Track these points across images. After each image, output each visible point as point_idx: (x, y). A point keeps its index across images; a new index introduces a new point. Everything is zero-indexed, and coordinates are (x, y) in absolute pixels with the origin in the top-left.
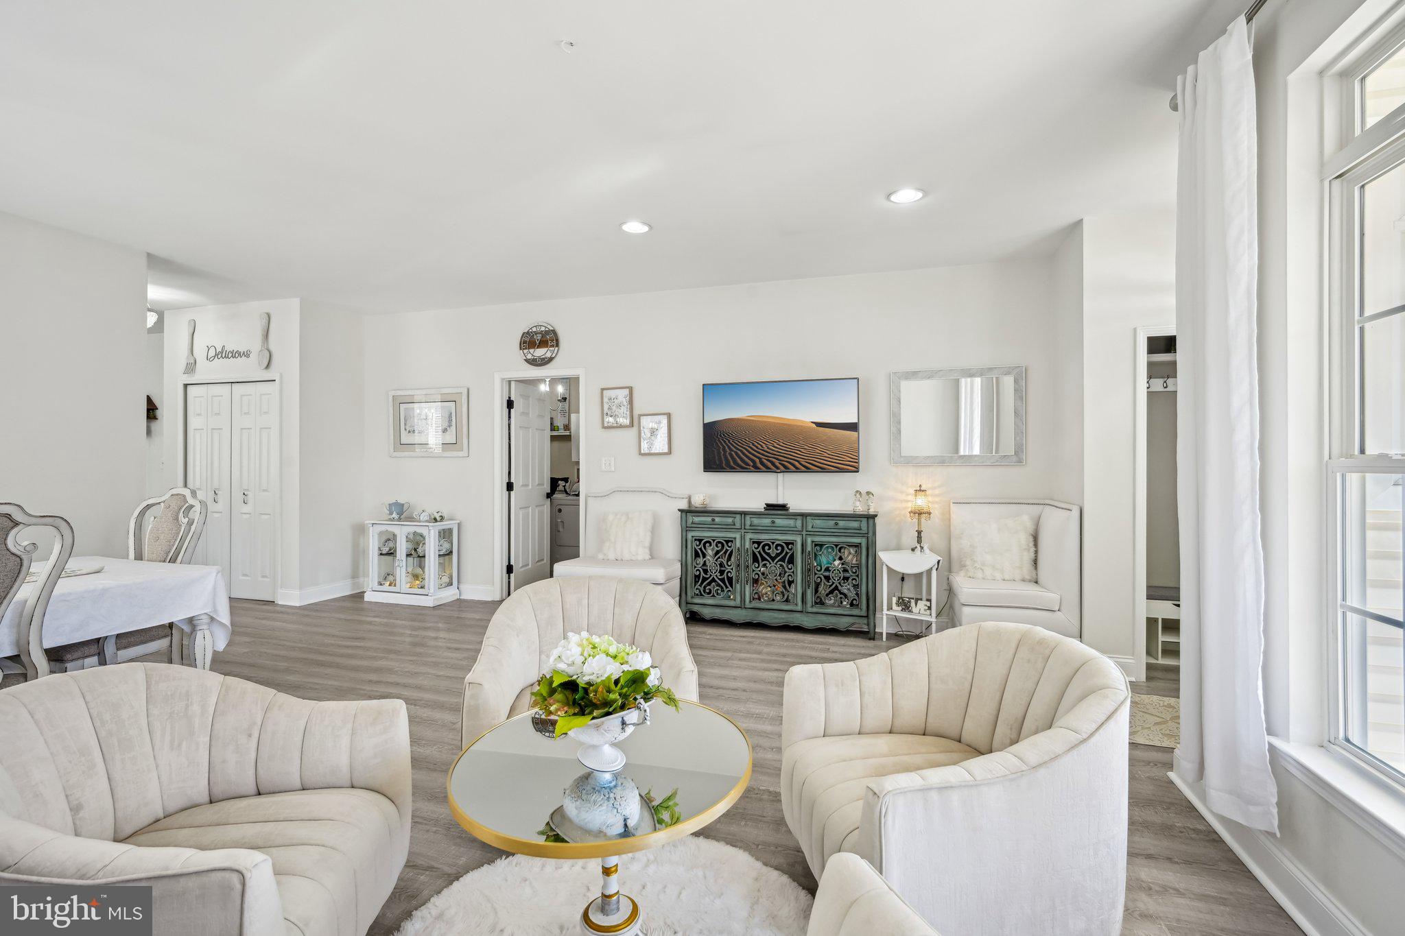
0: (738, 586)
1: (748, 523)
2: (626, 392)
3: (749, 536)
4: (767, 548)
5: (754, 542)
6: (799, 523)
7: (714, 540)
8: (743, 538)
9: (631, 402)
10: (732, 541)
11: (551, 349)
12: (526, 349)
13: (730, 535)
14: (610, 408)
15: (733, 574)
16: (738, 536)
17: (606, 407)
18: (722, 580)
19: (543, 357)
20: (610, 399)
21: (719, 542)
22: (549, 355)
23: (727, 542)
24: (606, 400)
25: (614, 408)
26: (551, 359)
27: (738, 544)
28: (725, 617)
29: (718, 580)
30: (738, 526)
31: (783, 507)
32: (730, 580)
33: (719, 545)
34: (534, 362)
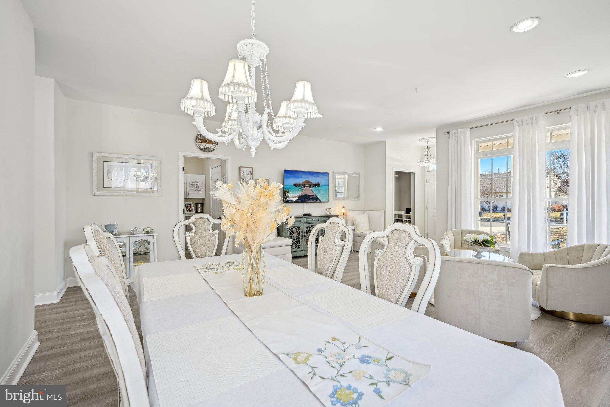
0: (302, 243)
1: (305, 220)
2: (251, 169)
3: (305, 225)
4: (310, 228)
5: (307, 227)
6: (319, 219)
7: (294, 228)
8: (304, 226)
9: (252, 174)
10: (300, 227)
11: (214, 145)
12: (200, 142)
13: (299, 225)
14: (243, 176)
15: (300, 239)
16: (302, 225)
17: (242, 175)
18: (297, 242)
19: (210, 148)
20: (243, 172)
21: (296, 228)
22: (213, 147)
23: (298, 228)
24: (242, 172)
25: (245, 176)
26: (214, 150)
27: (302, 229)
28: (298, 255)
29: (295, 242)
30: (302, 221)
31: (309, 215)
32: (299, 241)
33: (296, 229)
34: (205, 150)
